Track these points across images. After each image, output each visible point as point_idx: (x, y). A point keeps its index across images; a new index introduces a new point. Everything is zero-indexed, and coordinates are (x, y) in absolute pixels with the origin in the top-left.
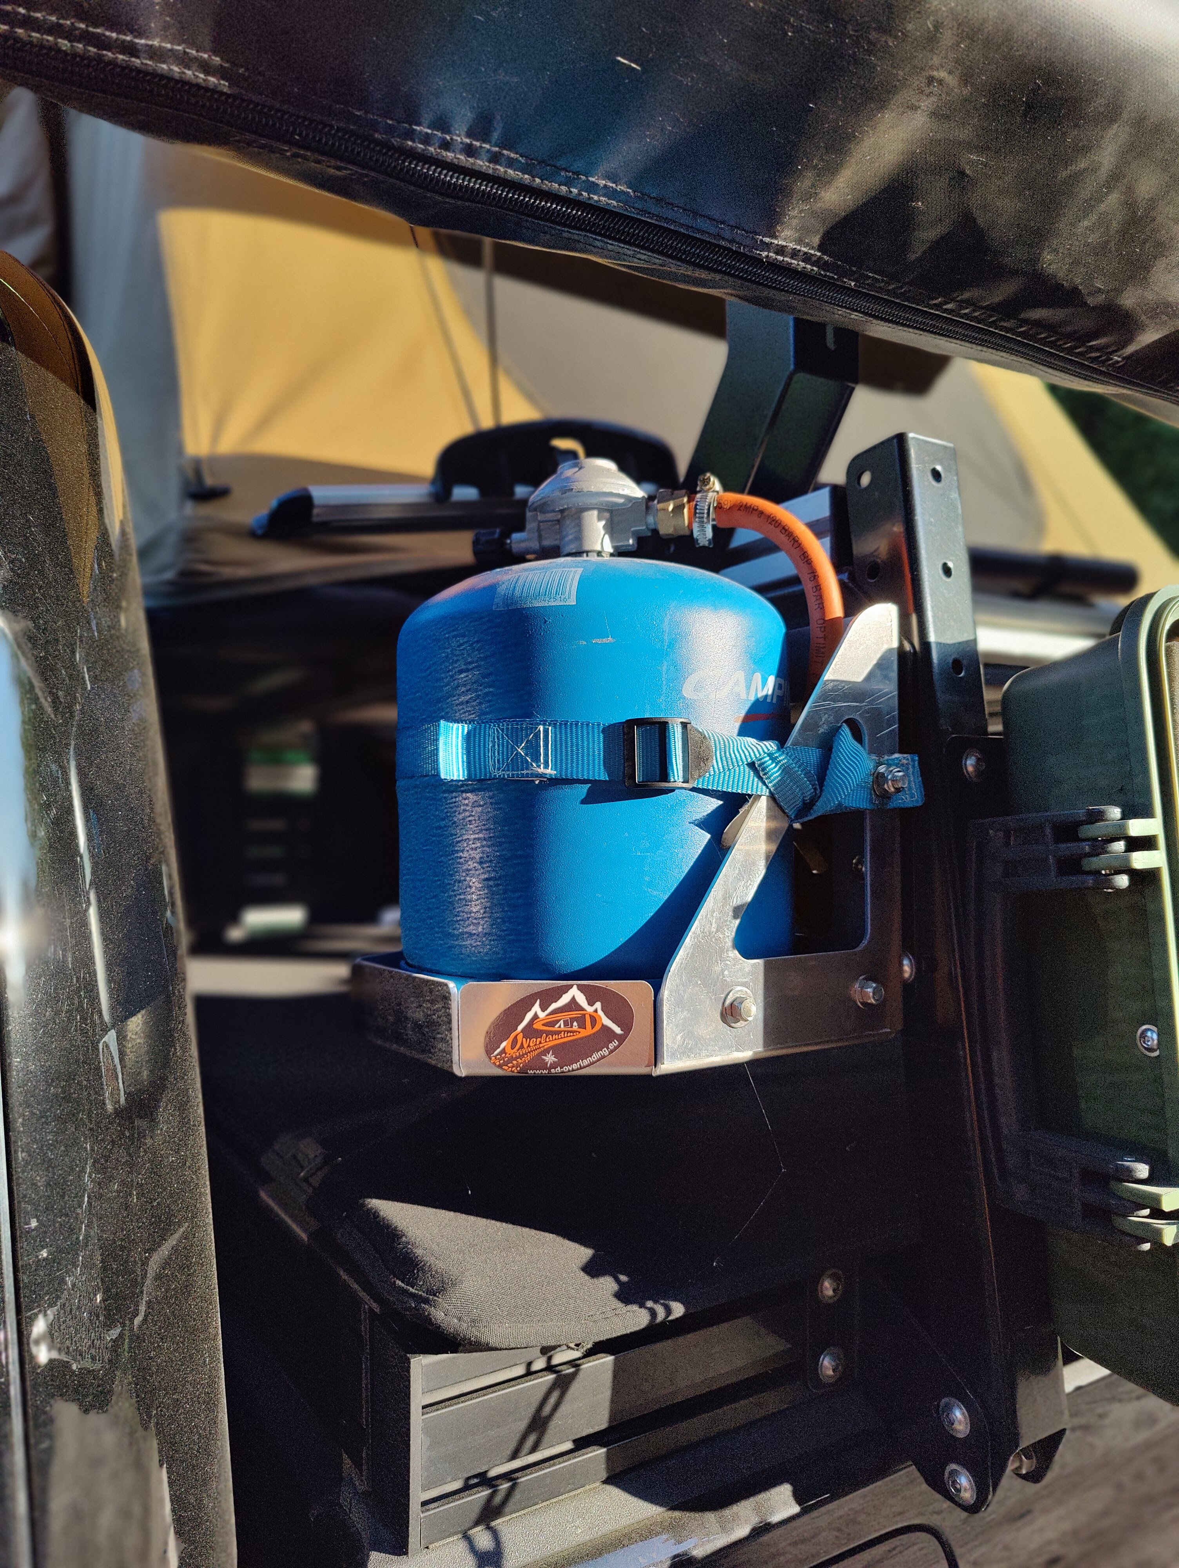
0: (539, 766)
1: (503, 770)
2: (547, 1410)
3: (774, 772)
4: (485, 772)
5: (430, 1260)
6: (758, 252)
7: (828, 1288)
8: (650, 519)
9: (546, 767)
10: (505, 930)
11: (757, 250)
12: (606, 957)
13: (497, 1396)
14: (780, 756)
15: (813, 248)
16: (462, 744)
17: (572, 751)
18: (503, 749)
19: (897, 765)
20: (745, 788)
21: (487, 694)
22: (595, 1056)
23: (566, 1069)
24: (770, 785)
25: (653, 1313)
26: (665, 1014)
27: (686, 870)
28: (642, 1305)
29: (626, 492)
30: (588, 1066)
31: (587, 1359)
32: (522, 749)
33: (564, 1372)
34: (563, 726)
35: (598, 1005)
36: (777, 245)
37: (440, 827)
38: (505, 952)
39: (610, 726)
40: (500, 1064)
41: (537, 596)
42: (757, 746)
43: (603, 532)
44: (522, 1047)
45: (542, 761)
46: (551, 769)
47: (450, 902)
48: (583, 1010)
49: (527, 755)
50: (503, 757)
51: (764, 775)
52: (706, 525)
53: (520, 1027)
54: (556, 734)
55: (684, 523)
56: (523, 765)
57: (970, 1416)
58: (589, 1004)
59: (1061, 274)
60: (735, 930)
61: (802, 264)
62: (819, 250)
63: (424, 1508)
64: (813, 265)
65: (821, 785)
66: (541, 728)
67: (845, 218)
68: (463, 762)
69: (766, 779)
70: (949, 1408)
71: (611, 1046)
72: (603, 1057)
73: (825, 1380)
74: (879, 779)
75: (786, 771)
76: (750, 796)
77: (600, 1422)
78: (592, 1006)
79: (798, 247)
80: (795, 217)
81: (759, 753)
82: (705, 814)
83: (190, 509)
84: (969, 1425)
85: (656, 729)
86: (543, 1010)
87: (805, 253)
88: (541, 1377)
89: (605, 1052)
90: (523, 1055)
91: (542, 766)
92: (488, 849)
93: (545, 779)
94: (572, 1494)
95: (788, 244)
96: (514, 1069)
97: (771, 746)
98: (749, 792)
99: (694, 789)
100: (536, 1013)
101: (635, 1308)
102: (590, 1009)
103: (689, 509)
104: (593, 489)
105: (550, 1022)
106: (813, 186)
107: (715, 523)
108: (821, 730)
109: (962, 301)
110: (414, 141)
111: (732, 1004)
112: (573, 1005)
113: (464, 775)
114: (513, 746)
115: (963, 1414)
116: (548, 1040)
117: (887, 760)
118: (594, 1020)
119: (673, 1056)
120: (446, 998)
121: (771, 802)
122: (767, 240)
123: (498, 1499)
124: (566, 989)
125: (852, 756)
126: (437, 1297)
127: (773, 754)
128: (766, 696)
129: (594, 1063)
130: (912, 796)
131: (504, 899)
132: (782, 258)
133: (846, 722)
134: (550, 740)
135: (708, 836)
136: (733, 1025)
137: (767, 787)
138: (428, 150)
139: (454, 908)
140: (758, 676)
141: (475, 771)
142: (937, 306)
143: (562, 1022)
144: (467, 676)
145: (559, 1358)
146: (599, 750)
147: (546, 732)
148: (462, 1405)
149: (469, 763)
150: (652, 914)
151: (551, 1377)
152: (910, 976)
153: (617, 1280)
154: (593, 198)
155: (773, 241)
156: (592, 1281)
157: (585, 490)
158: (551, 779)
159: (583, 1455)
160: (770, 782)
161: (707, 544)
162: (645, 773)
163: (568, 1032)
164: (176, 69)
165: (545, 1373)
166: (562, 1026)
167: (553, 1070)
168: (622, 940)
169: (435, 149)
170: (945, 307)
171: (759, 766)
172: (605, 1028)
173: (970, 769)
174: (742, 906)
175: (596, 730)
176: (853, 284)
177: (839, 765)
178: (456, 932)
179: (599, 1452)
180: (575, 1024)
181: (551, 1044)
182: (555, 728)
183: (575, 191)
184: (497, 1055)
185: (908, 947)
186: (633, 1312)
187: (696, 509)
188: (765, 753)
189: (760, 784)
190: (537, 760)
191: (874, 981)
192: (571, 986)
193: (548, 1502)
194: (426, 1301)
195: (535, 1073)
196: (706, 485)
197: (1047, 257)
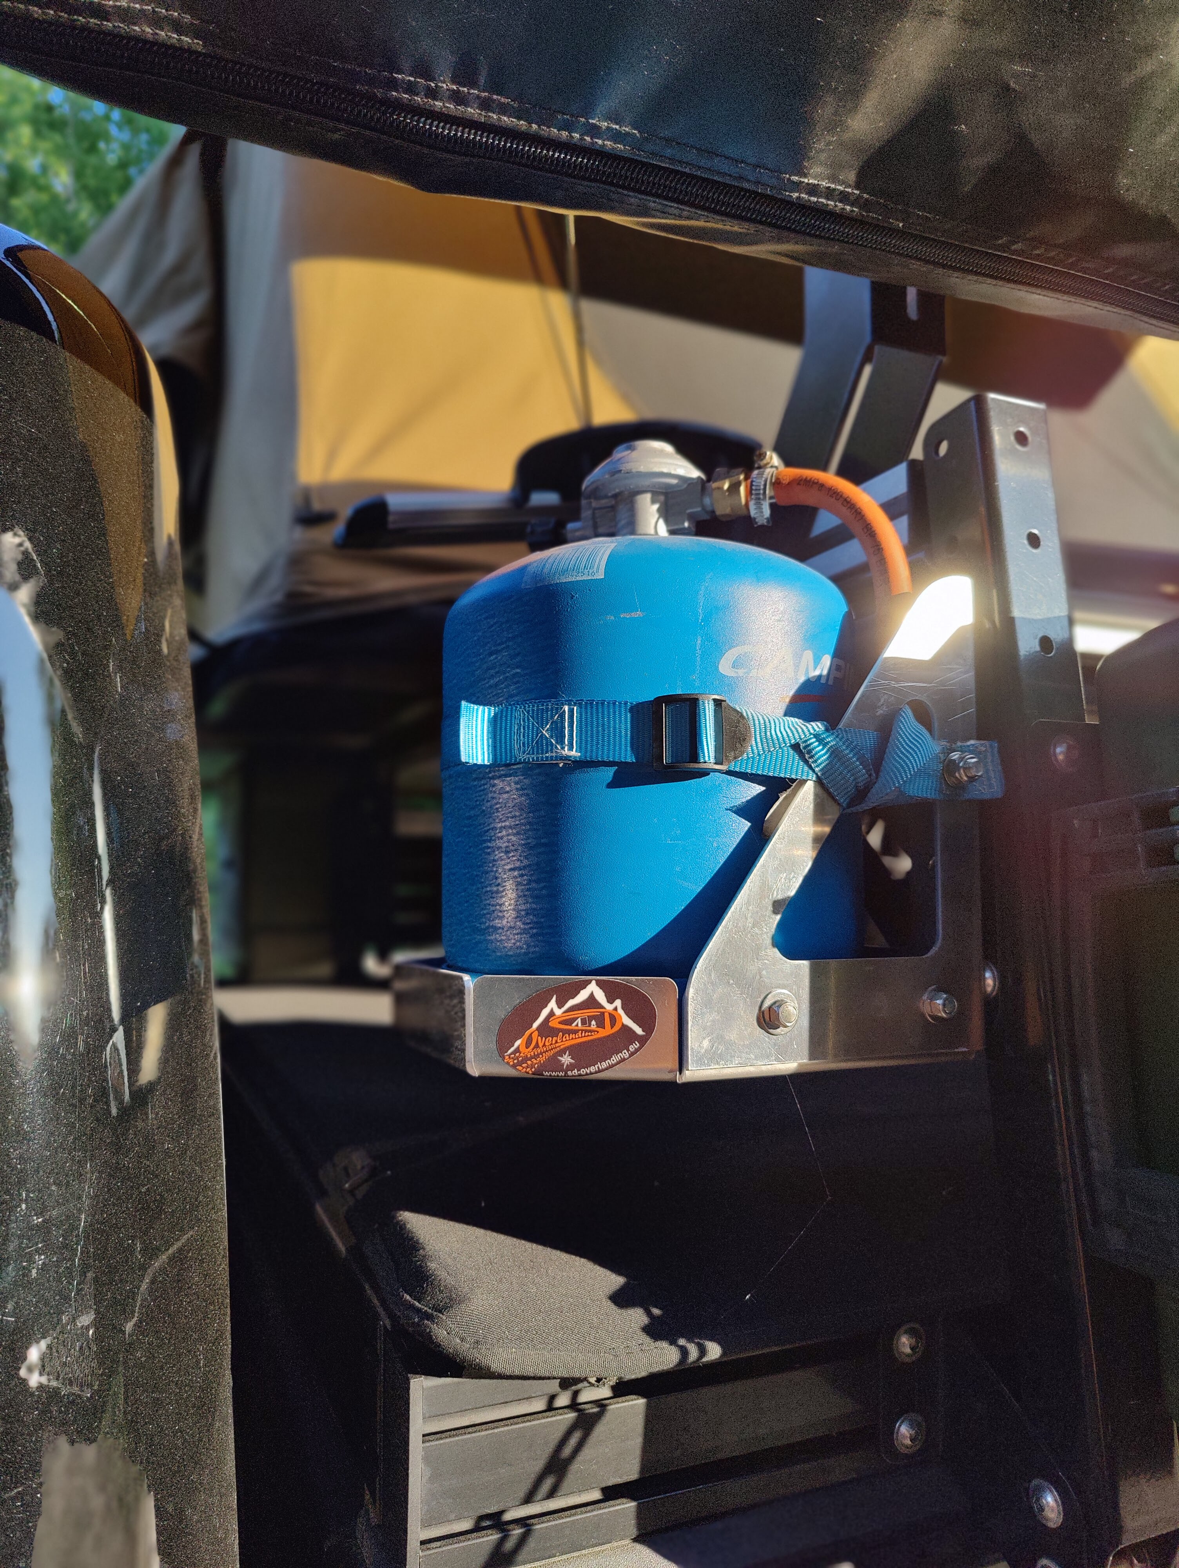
0: (563, 748)
1: (528, 754)
2: (567, 1451)
3: (821, 755)
4: (511, 756)
5: (442, 1274)
6: (787, 194)
7: (905, 1343)
8: (707, 501)
9: (571, 749)
10: (530, 923)
11: (786, 191)
12: (632, 953)
13: (508, 1431)
14: (827, 737)
15: (850, 186)
16: (488, 728)
17: (598, 732)
18: (528, 732)
19: (971, 752)
20: (788, 771)
21: (515, 675)
22: (615, 1059)
23: (583, 1071)
24: (817, 769)
25: (684, 1352)
26: (689, 1014)
27: (722, 861)
28: (673, 1342)
29: (681, 472)
30: (606, 1069)
31: (615, 1400)
32: (547, 730)
33: (587, 1412)
34: (589, 706)
35: (618, 1003)
36: (808, 184)
37: (470, 818)
38: (529, 946)
39: (639, 704)
40: (514, 1064)
41: (564, 572)
42: (803, 726)
43: (657, 516)
44: (537, 1046)
45: (566, 743)
46: (576, 751)
47: (477, 895)
48: (602, 1007)
49: (552, 737)
50: (528, 740)
51: (810, 758)
52: (762, 502)
53: (535, 1025)
54: (581, 715)
55: (741, 503)
56: (547, 748)
57: (1062, 1503)
58: (608, 1002)
59: (1143, 202)
60: (775, 926)
61: (840, 205)
62: (857, 187)
63: (424, 1547)
64: (852, 205)
65: (877, 772)
66: (566, 708)
67: (881, 151)
68: (488, 746)
69: (813, 762)
70: (1039, 1491)
71: (632, 1048)
72: (623, 1060)
73: (904, 1450)
74: (950, 767)
75: (834, 753)
76: (793, 781)
77: (630, 1472)
78: (611, 1003)
79: (833, 186)
80: (822, 151)
81: (804, 734)
82: (744, 800)
83: (300, 534)
84: (1062, 1514)
85: (686, 706)
86: (560, 1007)
87: (842, 192)
88: (561, 1414)
89: (625, 1054)
90: (538, 1055)
91: (566, 748)
92: (514, 838)
93: (570, 762)
94: (597, 1549)
95: (820, 183)
96: (528, 1069)
97: (818, 726)
98: (793, 777)
99: (729, 773)
100: (552, 1010)
101: (664, 1344)
102: (609, 1007)
103: (746, 486)
104: (642, 469)
105: (566, 1020)
106: (836, 113)
107: (773, 501)
108: (880, 712)
109: (1033, 239)
110: (397, 91)
111: (770, 1008)
112: (591, 1001)
113: (489, 761)
114: (538, 728)
115: (1056, 1500)
116: (564, 1039)
117: (961, 747)
118: (613, 1019)
119: (700, 1061)
120: (461, 992)
121: (819, 790)
122: (795, 178)
123: (509, 1545)
124: (584, 985)
125: (914, 738)
126: (443, 1314)
127: (819, 735)
128: (820, 677)
129: (613, 1066)
130: (990, 786)
131: (528, 890)
132: (816, 199)
133: (908, 703)
134: (575, 720)
135: (749, 824)
136: (771, 1031)
137: (814, 771)
138: (415, 100)
139: (481, 901)
140: (808, 655)
141: (501, 755)
142: (1003, 248)
143: (579, 1020)
144: (496, 658)
145: (587, 1395)
146: (626, 730)
147: (571, 711)
148: (469, 1436)
149: (495, 747)
150: (683, 908)
151: (572, 1415)
152: (993, 990)
153: (649, 1313)
154: (596, 142)
155: (802, 180)
156: (619, 1311)
157: (634, 470)
158: (575, 762)
159: (610, 1507)
160: (818, 766)
161: (765, 522)
162: (674, 754)
163: (586, 1031)
164: (148, 30)
165: (566, 1410)
166: (580, 1025)
167: (569, 1073)
168: (650, 934)
169: (421, 99)
170: (1013, 248)
171: (805, 748)
172: (625, 1028)
173: (1061, 757)
174: (784, 900)
175: (623, 709)
176: (901, 225)
177: (898, 748)
178: (483, 926)
179: (628, 1506)
180: (593, 1022)
181: (568, 1044)
182: (581, 708)
183: (576, 136)
184: (511, 1054)
185: (990, 958)
186: (661, 1349)
187: (752, 485)
188: (811, 734)
189: (806, 768)
190: (562, 742)
191: (945, 992)
192: (590, 982)
193: (568, 1556)
194: (430, 1317)
195: (550, 1076)
196: (762, 460)
197: (1124, 181)
